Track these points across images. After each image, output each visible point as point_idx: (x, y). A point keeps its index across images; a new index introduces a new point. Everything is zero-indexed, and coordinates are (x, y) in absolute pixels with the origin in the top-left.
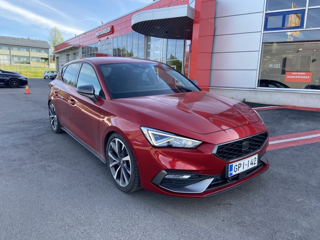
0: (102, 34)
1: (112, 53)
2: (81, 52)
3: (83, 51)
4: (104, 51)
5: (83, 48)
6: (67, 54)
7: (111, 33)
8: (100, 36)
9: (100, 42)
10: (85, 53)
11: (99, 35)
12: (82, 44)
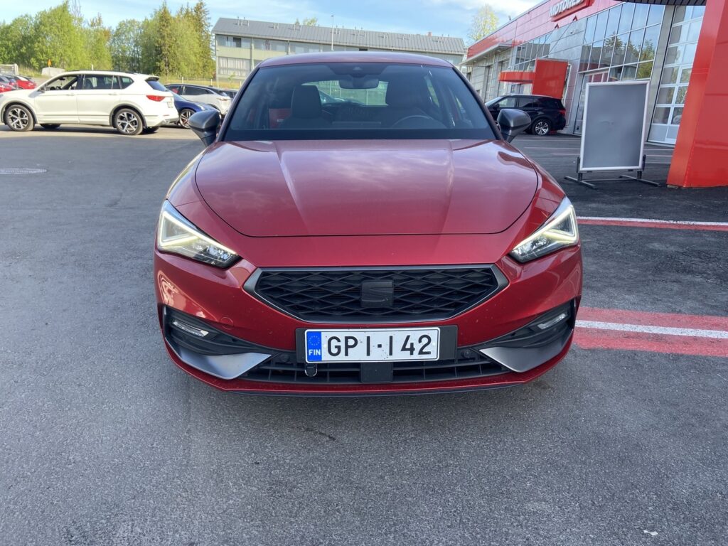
0: (564, 9)
1: (579, 57)
2: (514, 58)
3: (518, 55)
4: (562, 53)
5: (519, 49)
6: (487, 65)
7: (585, 5)
8: (559, 16)
9: (557, 30)
10: (522, 59)
11: (556, 13)
12: (518, 39)
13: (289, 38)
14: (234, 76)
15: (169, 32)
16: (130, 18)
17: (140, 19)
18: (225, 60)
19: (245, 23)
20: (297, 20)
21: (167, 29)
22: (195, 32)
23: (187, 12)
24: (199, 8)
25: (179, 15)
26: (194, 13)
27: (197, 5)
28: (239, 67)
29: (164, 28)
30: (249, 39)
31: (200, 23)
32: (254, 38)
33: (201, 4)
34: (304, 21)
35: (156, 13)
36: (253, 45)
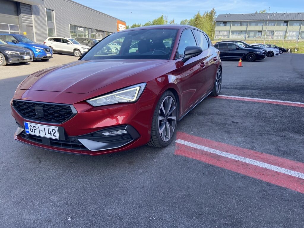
13: (249, 20)
14: (221, 38)
15: (199, 23)
16: (185, 19)
17: (189, 19)
18: (218, 32)
19: (230, 15)
20: (257, 11)
21: (198, 22)
22: (209, 22)
23: (207, 14)
24: (212, 12)
25: (203, 16)
26: (210, 14)
27: (212, 10)
28: (224, 34)
29: (197, 21)
30: (230, 22)
31: (212, 18)
32: (233, 21)
33: (214, 10)
34: (260, 12)
35: (195, 16)
36: (231, 25)
